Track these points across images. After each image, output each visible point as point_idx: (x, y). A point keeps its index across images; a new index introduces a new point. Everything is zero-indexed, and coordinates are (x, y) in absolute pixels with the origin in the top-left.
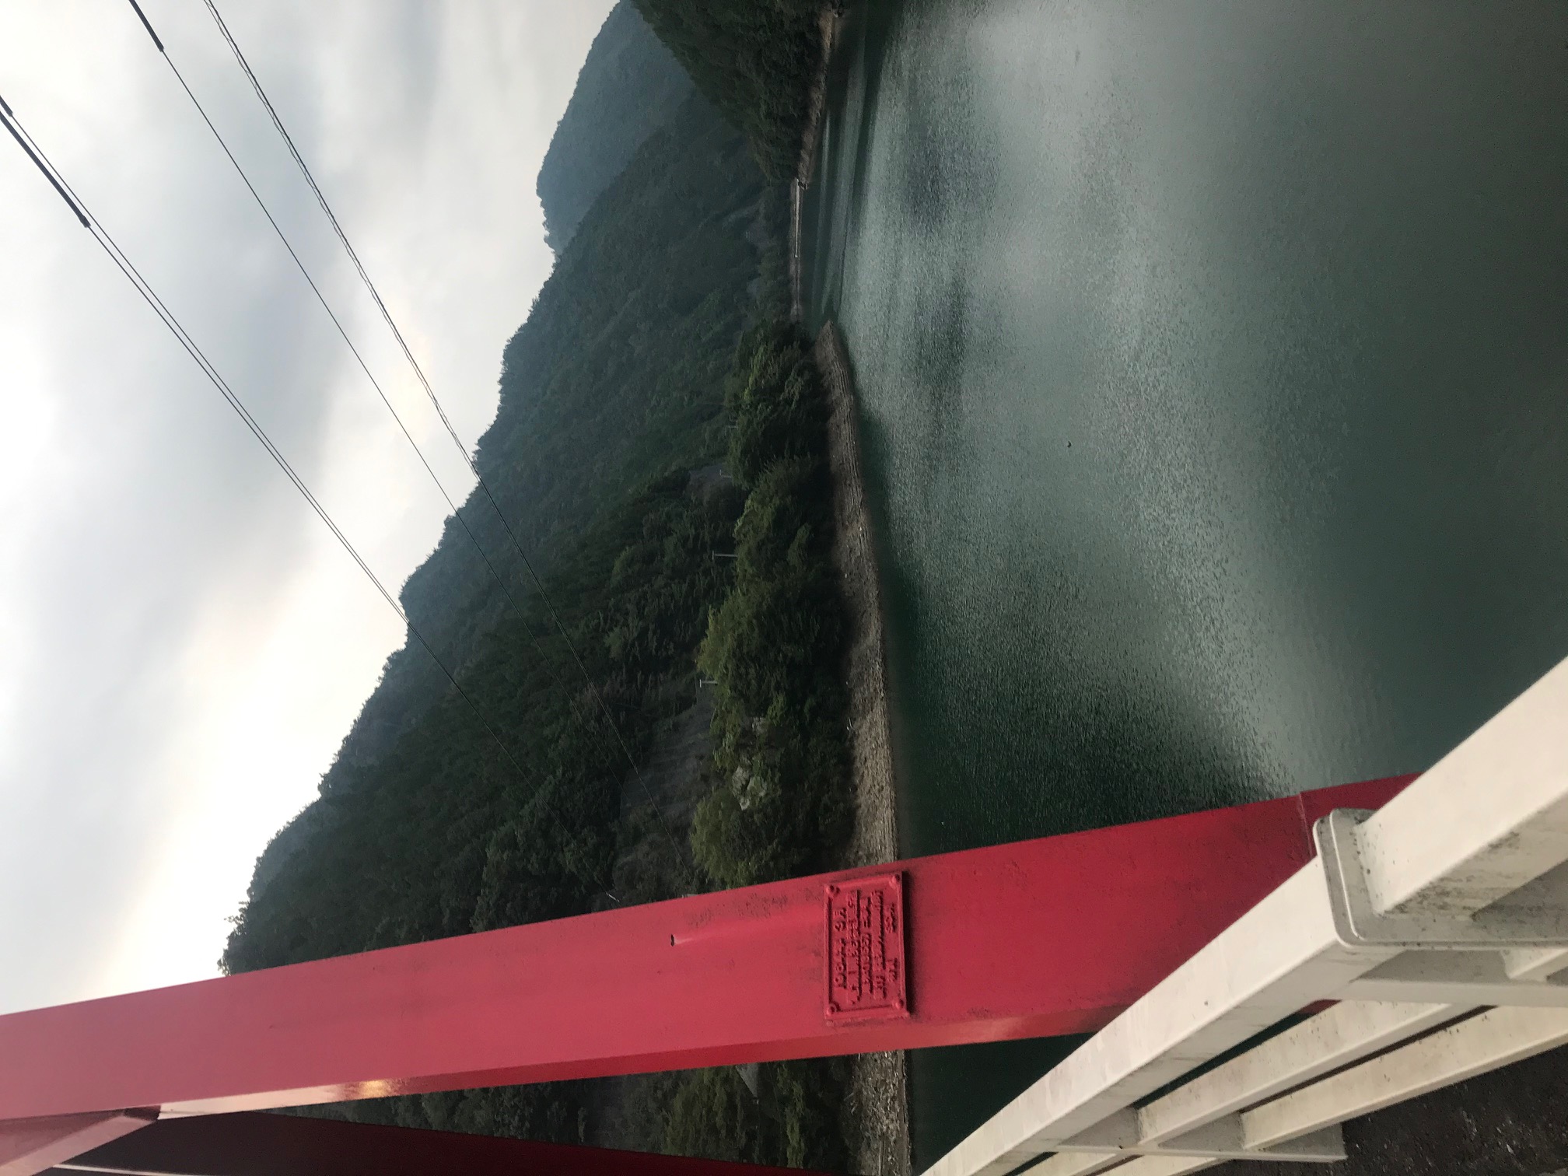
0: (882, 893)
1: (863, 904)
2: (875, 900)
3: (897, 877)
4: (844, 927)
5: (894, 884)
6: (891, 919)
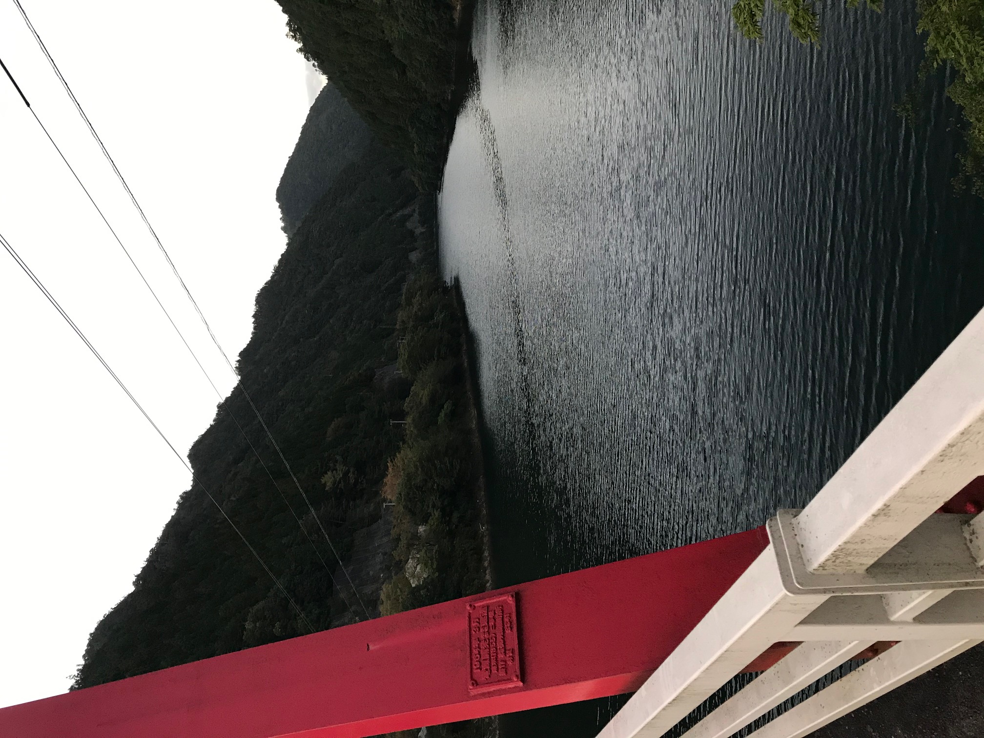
0: (502, 606)
1: (491, 615)
2: (499, 613)
3: (512, 596)
4: (479, 630)
5: (510, 600)
6: (509, 623)
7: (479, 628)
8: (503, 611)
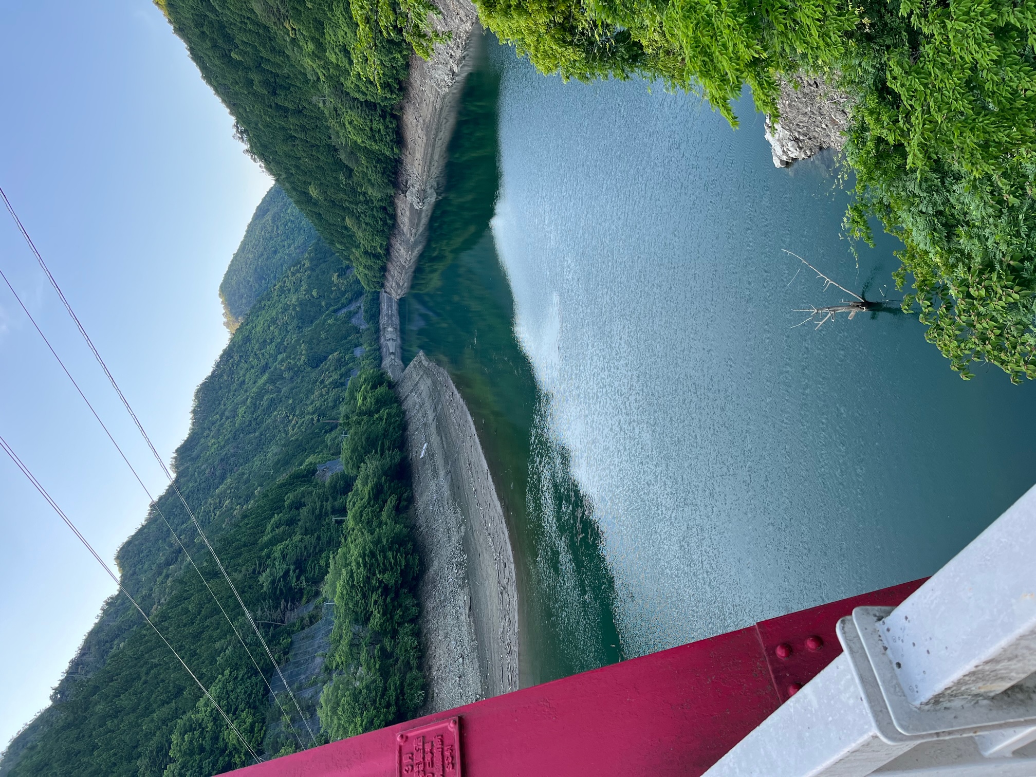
0: (442, 736)
1: (428, 749)
2: (437, 744)
3: (455, 723)
4: (412, 769)
5: (452, 728)
6: (450, 758)
7: (412, 766)
8: (442, 741)
